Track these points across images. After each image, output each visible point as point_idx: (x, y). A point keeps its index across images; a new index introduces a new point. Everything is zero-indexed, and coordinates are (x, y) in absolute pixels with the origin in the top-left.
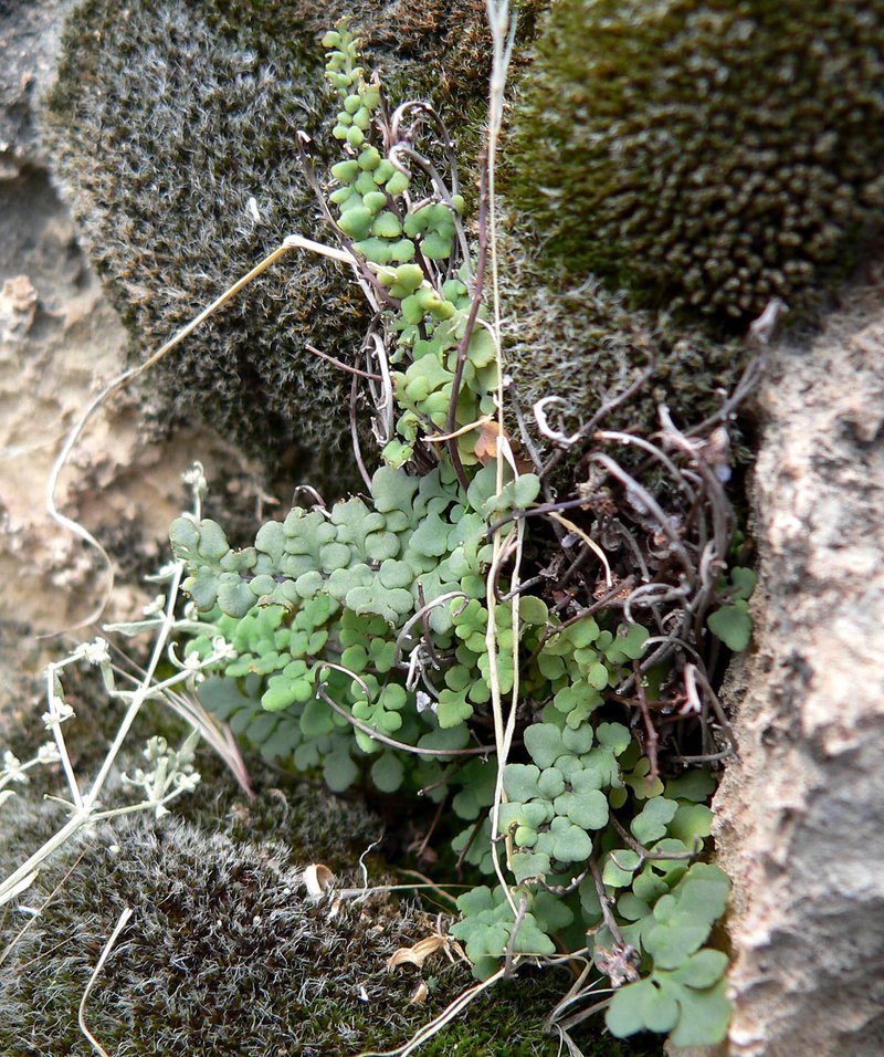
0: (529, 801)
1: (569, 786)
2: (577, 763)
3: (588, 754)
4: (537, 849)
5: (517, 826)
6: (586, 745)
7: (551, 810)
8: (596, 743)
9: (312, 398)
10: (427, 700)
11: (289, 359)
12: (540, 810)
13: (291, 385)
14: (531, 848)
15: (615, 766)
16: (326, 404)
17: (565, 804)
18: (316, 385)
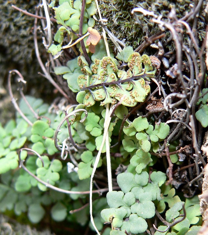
0: (119, 207)
1: (137, 200)
2: (141, 190)
3: (146, 185)
4: (122, 228)
5: (113, 218)
6: (145, 182)
7: (129, 211)
8: (150, 181)
9: (17, 35)
10: (73, 166)
11: (6, 17)
12: (124, 211)
13: (7, 30)
14: (120, 228)
15: (159, 191)
16: (24, 37)
17: (136, 208)
18: (19, 28)
